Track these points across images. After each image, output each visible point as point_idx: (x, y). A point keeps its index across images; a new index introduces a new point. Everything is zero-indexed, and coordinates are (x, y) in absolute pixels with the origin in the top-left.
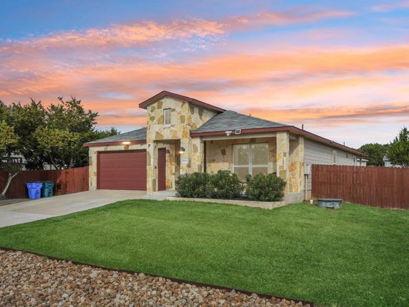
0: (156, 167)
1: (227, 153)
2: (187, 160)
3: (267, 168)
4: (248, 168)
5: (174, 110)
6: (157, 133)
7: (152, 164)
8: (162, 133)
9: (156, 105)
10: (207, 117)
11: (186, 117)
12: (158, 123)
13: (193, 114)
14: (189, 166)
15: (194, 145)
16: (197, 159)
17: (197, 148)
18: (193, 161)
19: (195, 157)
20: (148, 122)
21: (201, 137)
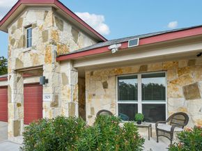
0: (19, 105)
1: (109, 86)
2: (51, 96)
3: (165, 105)
4: (137, 104)
5: (35, 25)
6: (17, 60)
7: (13, 101)
8: (22, 60)
9: (16, 24)
10: (85, 43)
11: (49, 32)
12: (18, 47)
13: (62, 29)
14: (55, 104)
15: (64, 74)
16: (67, 94)
17: (67, 77)
18: (61, 97)
19: (65, 91)
20: (9, 47)
21: (73, 62)
